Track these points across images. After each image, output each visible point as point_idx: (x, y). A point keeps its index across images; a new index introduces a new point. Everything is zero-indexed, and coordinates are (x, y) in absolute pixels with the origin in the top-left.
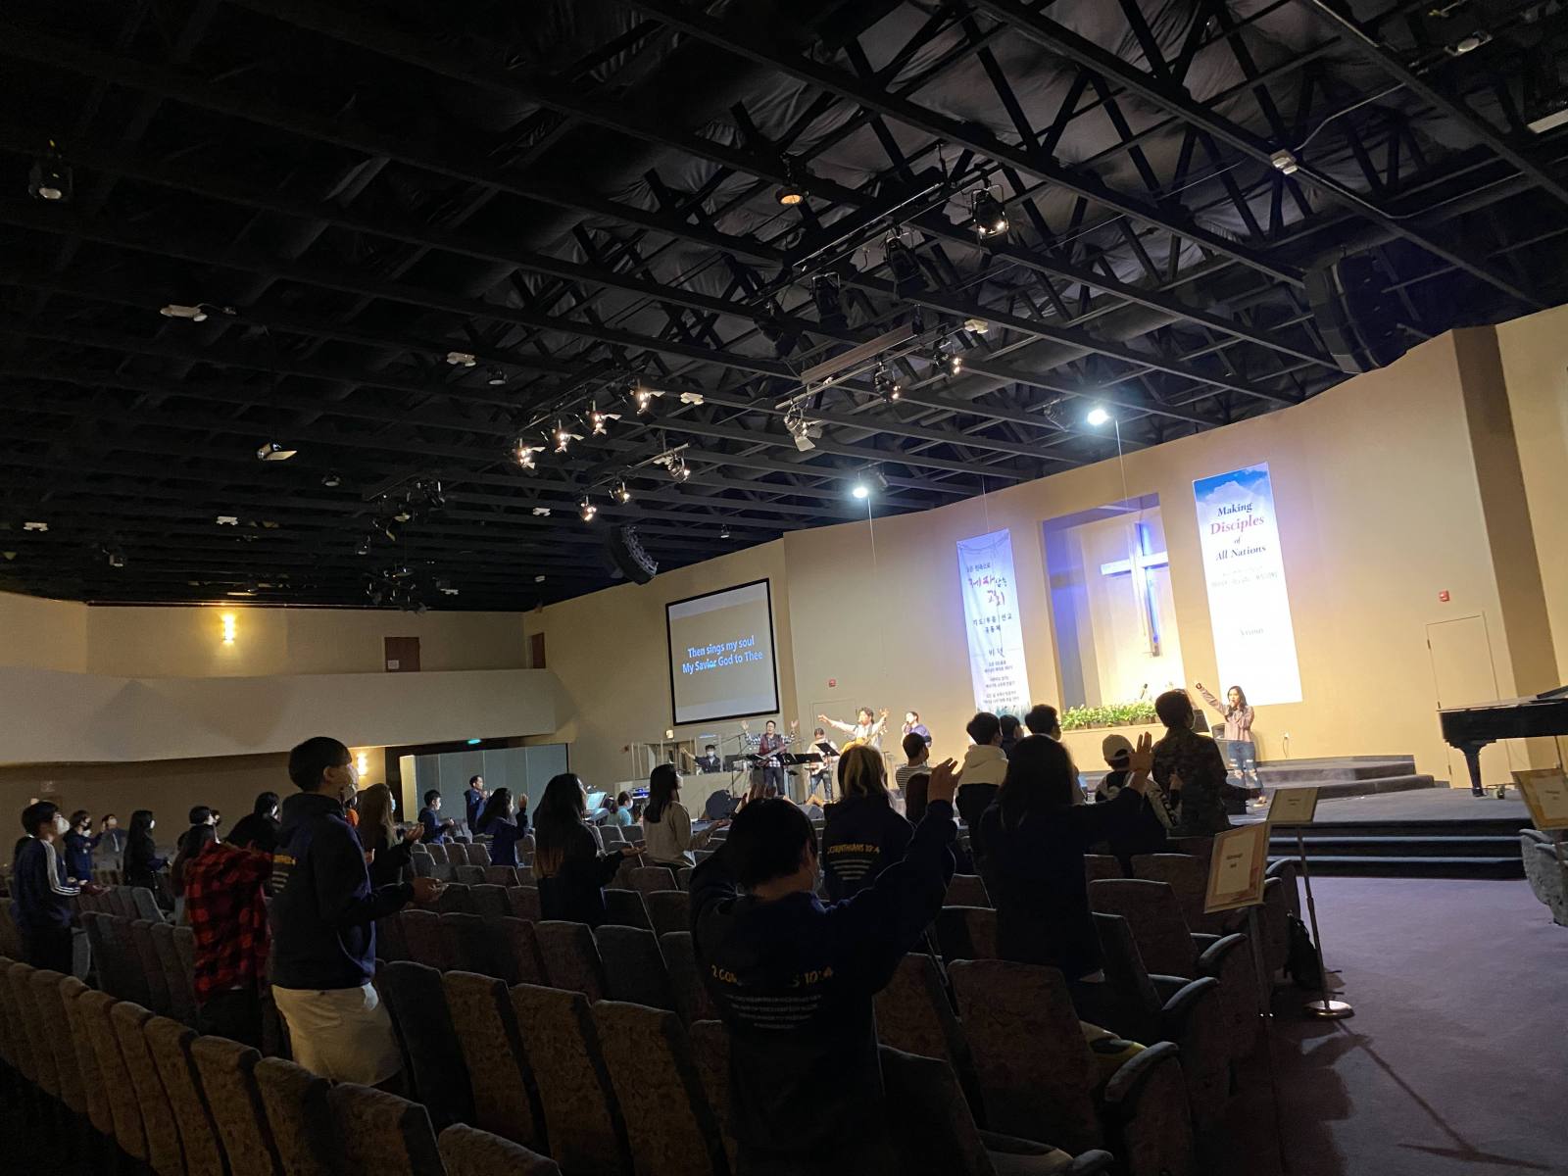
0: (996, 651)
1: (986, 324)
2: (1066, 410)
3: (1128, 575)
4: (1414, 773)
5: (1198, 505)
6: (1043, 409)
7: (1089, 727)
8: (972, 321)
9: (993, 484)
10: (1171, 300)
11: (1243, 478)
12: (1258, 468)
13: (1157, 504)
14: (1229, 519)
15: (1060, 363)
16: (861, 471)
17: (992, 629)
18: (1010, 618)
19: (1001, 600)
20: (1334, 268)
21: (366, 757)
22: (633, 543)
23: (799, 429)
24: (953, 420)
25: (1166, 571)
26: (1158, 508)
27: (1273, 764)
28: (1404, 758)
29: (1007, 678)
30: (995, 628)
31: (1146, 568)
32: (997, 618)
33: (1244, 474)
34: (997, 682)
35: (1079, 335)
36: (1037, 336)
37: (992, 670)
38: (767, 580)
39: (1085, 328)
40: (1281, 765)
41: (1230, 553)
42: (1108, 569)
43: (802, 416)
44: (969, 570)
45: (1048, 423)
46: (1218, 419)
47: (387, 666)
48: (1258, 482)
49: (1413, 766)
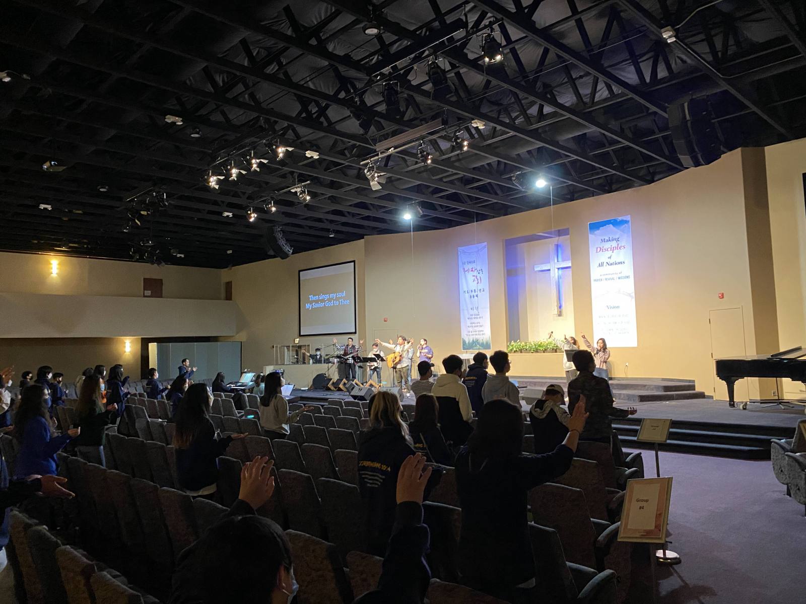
0: (474, 308)
1: (484, 123)
2: (523, 178)
3: (549, 272)
4: (695, 390)
5: (591, 237)
6: (511, 177)
7: (521, 352)
8: (476, 121)
9: (481, 217)
10: (590, 118)
11: (616, 223)
12: (624, 218)
13: (568, 234)
14: (607, 245)
15: (522, 151)
16: (409, 205)
17: (474, 296)
18: (483, 291)
19: (479, 281)
20: (686, 105)
21: (130, 342)
22: (279, 236)
23: (373, 177)
24: (461, 180)
25: (569, 272)
26: (569, 236)
27: (619, 379)
28: (690, 381)
29: (479, 323)
30: (475, 296)
31: (558, 269)
32: (476, 290)
33: (617, 221)
34: (474, 325)
35: (535, 134)
36: (512, 133)
37: (471, 318)
38: (354, 261)
39: (540, 131)
40: (623, 380)
41: (605, 264)
42: (538, 268)
43: (375, 169)
44: (464, 263)
45: (513, 184)
46: (605, 189)
47: (144, 294)
48: (624, 226)
49: (694, 386)
